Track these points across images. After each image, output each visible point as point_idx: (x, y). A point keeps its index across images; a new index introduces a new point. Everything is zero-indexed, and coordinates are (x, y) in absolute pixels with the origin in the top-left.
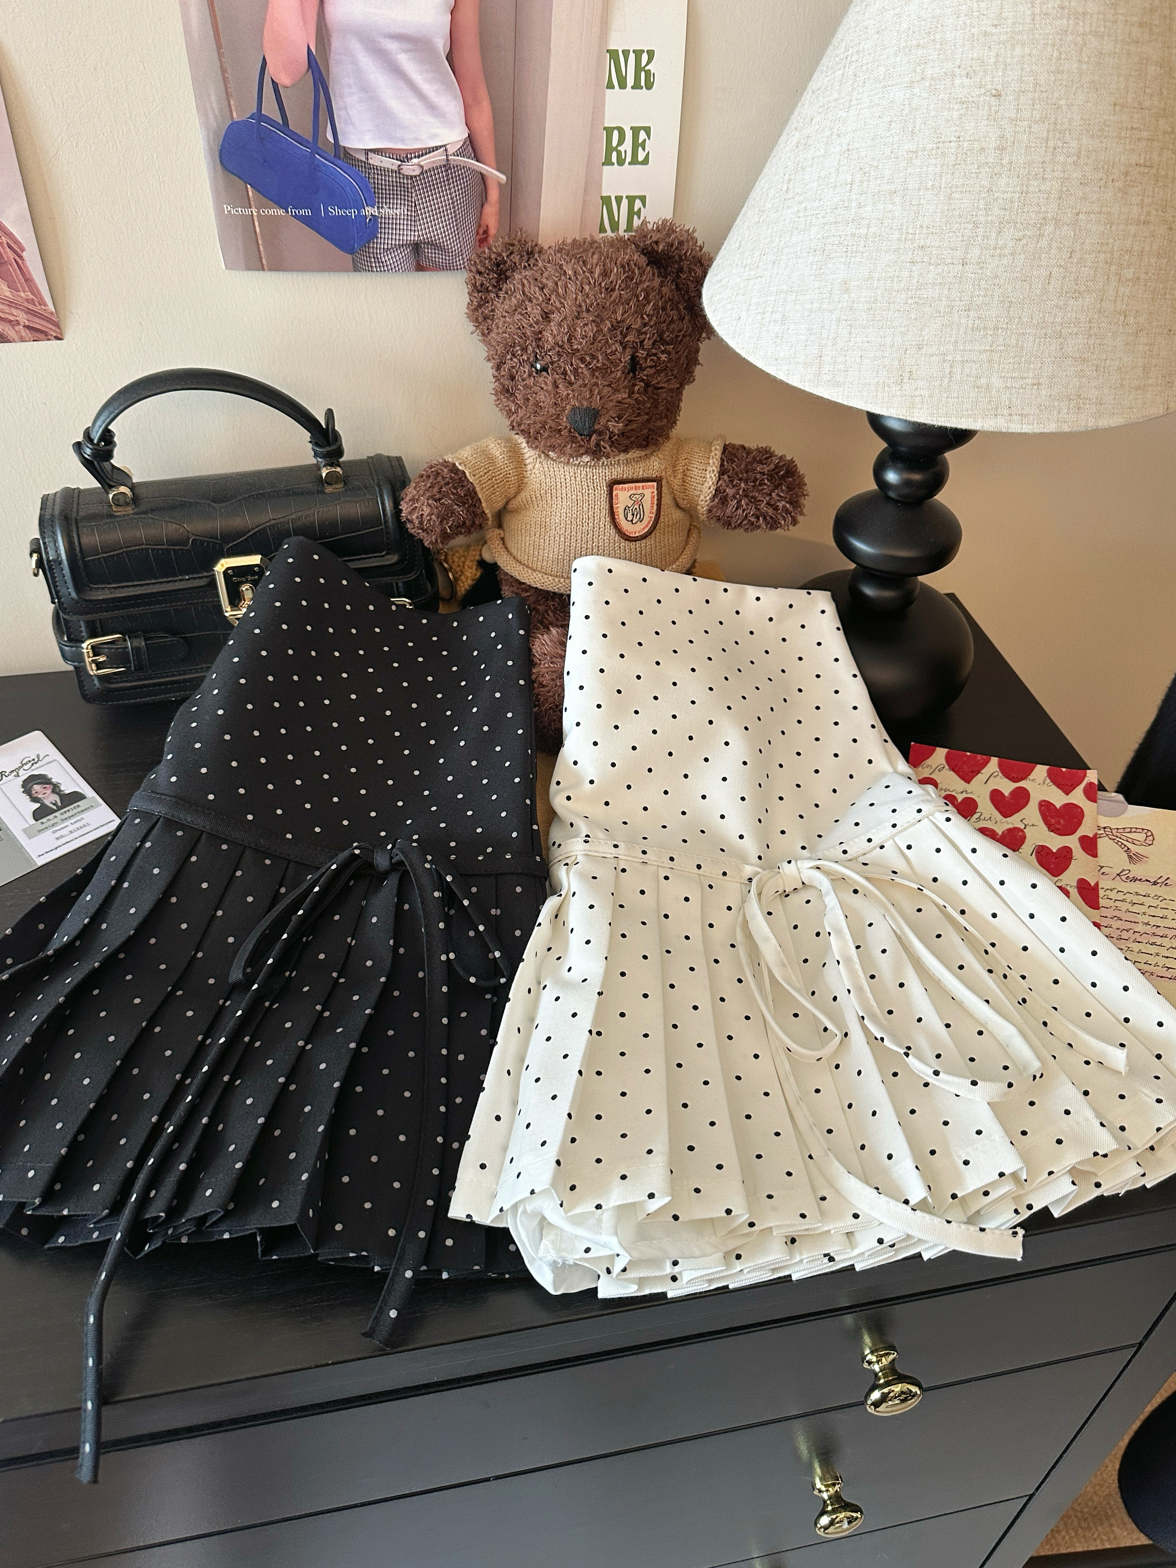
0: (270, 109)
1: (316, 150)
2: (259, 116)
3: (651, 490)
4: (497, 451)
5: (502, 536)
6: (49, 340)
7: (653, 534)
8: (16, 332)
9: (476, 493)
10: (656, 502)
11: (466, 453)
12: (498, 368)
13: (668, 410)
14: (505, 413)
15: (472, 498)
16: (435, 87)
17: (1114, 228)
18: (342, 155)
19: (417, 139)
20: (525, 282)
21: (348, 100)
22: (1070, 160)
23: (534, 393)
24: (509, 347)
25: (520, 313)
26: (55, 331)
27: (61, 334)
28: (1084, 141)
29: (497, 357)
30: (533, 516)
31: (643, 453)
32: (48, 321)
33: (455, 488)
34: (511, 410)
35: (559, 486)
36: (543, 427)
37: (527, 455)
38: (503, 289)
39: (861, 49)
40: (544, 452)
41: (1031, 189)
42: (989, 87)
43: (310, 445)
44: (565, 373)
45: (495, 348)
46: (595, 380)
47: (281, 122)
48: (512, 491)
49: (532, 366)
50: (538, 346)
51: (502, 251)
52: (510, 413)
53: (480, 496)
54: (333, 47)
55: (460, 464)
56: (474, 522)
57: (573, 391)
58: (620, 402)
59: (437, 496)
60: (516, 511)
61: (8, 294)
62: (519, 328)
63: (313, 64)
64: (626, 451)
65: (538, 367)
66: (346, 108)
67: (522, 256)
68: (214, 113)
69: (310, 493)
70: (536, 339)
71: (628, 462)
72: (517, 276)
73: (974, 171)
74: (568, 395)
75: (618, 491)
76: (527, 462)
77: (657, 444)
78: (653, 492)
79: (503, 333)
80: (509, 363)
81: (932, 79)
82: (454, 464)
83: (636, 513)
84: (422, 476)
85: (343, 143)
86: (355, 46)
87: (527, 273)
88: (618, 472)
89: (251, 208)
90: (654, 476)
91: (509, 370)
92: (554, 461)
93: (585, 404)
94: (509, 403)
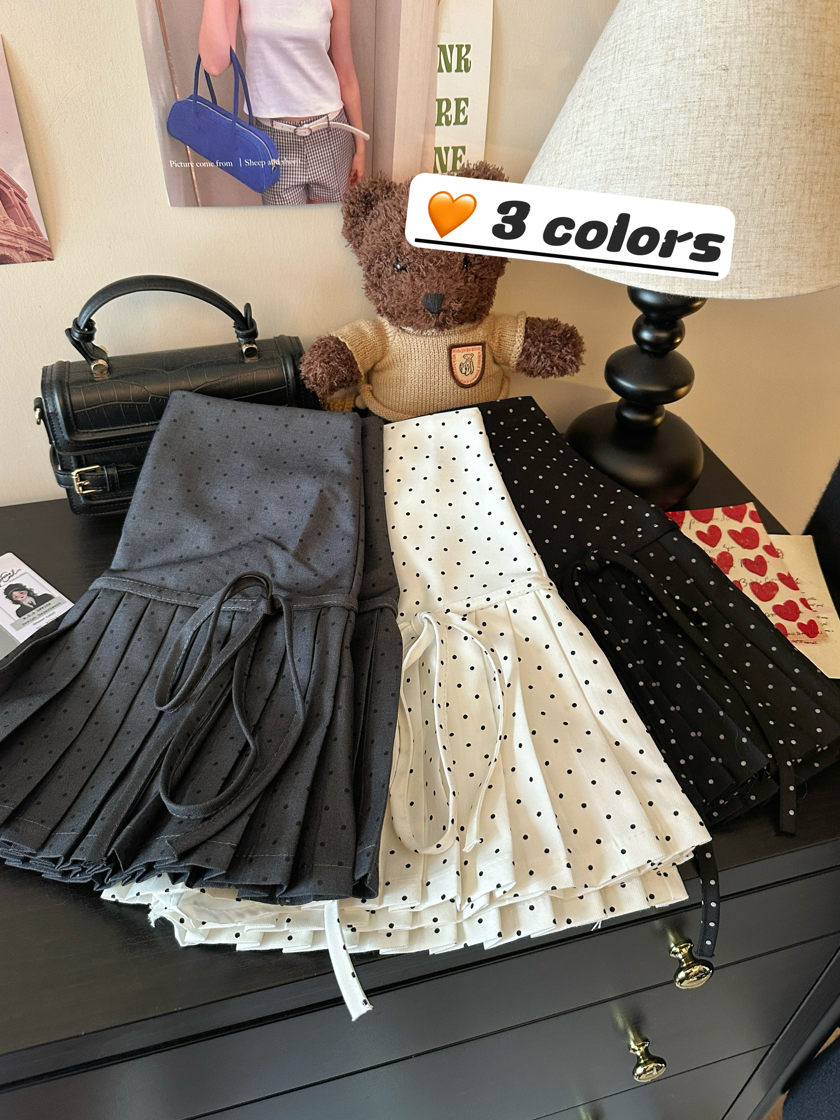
0: (203, 92)
1: (236, 120)
2: (195, 97)
3: (478, 351)
4: (367, 328)
5: (371, 389)
6: (43, 260)
7: (480, 383)
8: (20, 255)
9: (353, 358)
10: (481, 360)
11: (346, 330)
12: (369, 269)
13: (488, 294)
14: (374, 301)
15: (351, 362)
16: (320, 74)
17: (807, 158)
18: (255, 123)
19: (307, 111)
20: (388, 208)
21: (258, 84)
22: (777, 112)
23: (396, 285)
24: (377, 254)
25: (385, 230)
26: (48, 254)
27: (52, 256)
28: (785, 99)
29: (368, 262)
30: (395, 373)
31: (472, 326)
32: (43, 247)
33: (339, 354)
34: (378, 299)
35: (413, 352)
36: (405, 309)
37: (389, 331)
38: (371, 214)
39: (627, 40)
40: (401, 328)
41: (750, 133)
42: (720, 64)
43: (234, 329)
44: (419, 270)
45: (365, 255)
46: (440, 274)
47: (211, 101)
48: (378, 357)
49: (394, 267)
50: (399, 252)
51: (369, 187)
52: (377, 301)
53: (356, 360)
54: (248, 48)
55: (342, 338)
56: (352, 378)
57: (425, 282)
58: (458, 289)
59: (327, 360)
60: (382, 370)
61: (15, 229)
62: (384, 240)
63: (234, 60)
64: (461, 323)
65: (398, 266)
66: (257, 90)
67: (382, 191)
68: (163, 94)
69: (234, 363)
70: (397, 247)
71: (461, 332)
72: (381, 205)
73: (711, 121)
74: (422, 285)
75: (455, 352)
76: (389, 335)
77: (481, 319)
78: (479, 353)
79: (372, 244)
80: (377, 266)
81: (680, 59)
82: (338, 338)
83: (468, 368)
84: (315, 347)
85: (255, 114)
86: (264, 46)
87: (388, 202)
88: (455, 339)
89: (189, 162)
90: (480, 341)
91: (377, 270)
92: (409, 333)
93: (435, 291)
94: (378, 293)
